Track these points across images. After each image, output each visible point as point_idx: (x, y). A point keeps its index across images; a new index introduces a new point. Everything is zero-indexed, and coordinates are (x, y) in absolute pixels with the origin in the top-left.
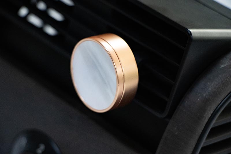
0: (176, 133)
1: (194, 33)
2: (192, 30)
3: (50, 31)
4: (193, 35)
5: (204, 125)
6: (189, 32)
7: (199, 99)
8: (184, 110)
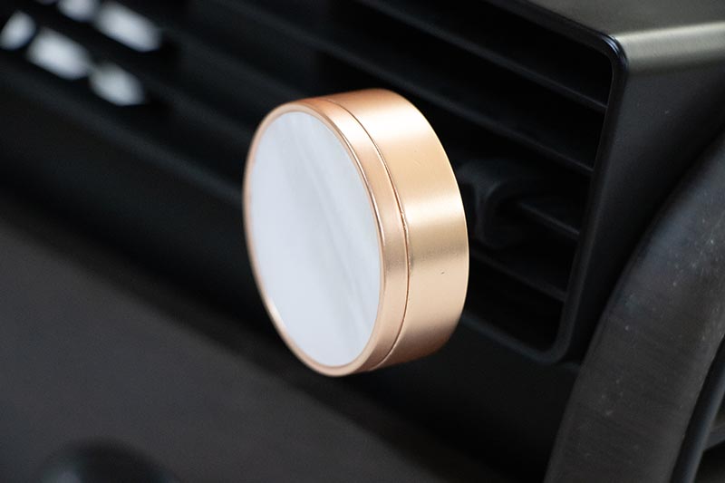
0: (608, 413)
1: (632, 45)
2: (623, 39)
3: (118, 87)
4: (629, 54)
5: (706, 372)
6: (612, 45)
7: (675, 284)
8: (627, 328)
